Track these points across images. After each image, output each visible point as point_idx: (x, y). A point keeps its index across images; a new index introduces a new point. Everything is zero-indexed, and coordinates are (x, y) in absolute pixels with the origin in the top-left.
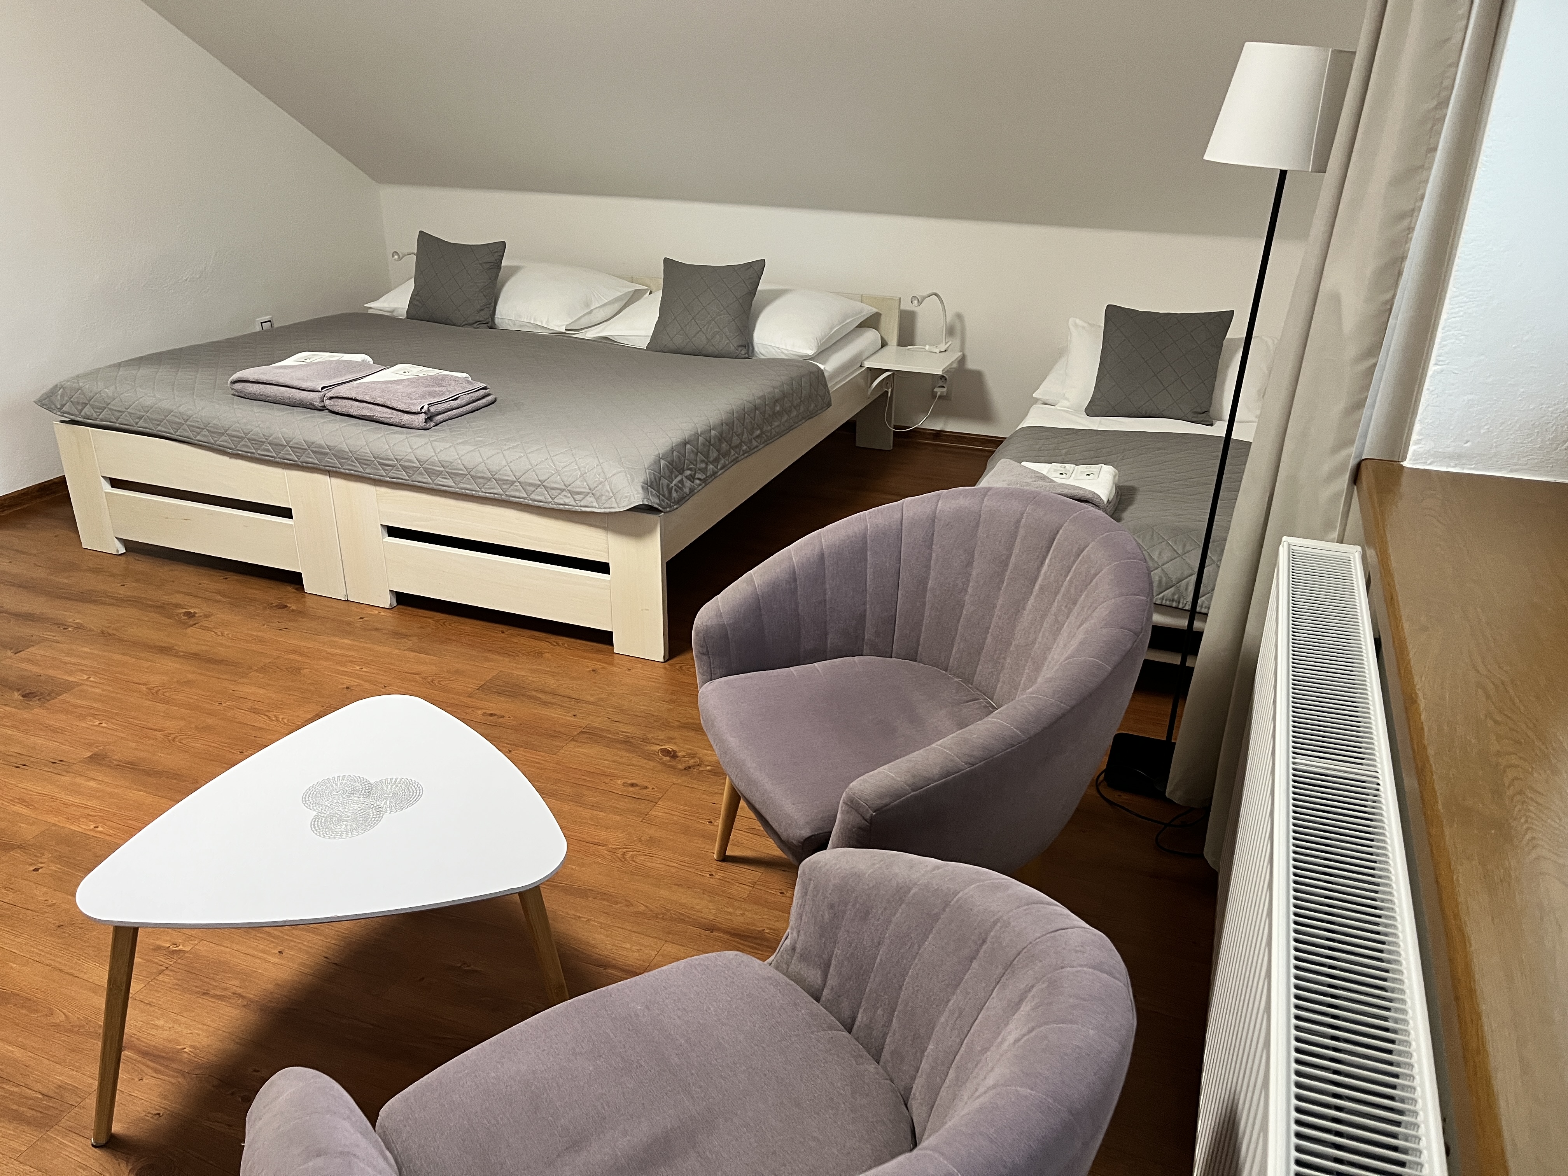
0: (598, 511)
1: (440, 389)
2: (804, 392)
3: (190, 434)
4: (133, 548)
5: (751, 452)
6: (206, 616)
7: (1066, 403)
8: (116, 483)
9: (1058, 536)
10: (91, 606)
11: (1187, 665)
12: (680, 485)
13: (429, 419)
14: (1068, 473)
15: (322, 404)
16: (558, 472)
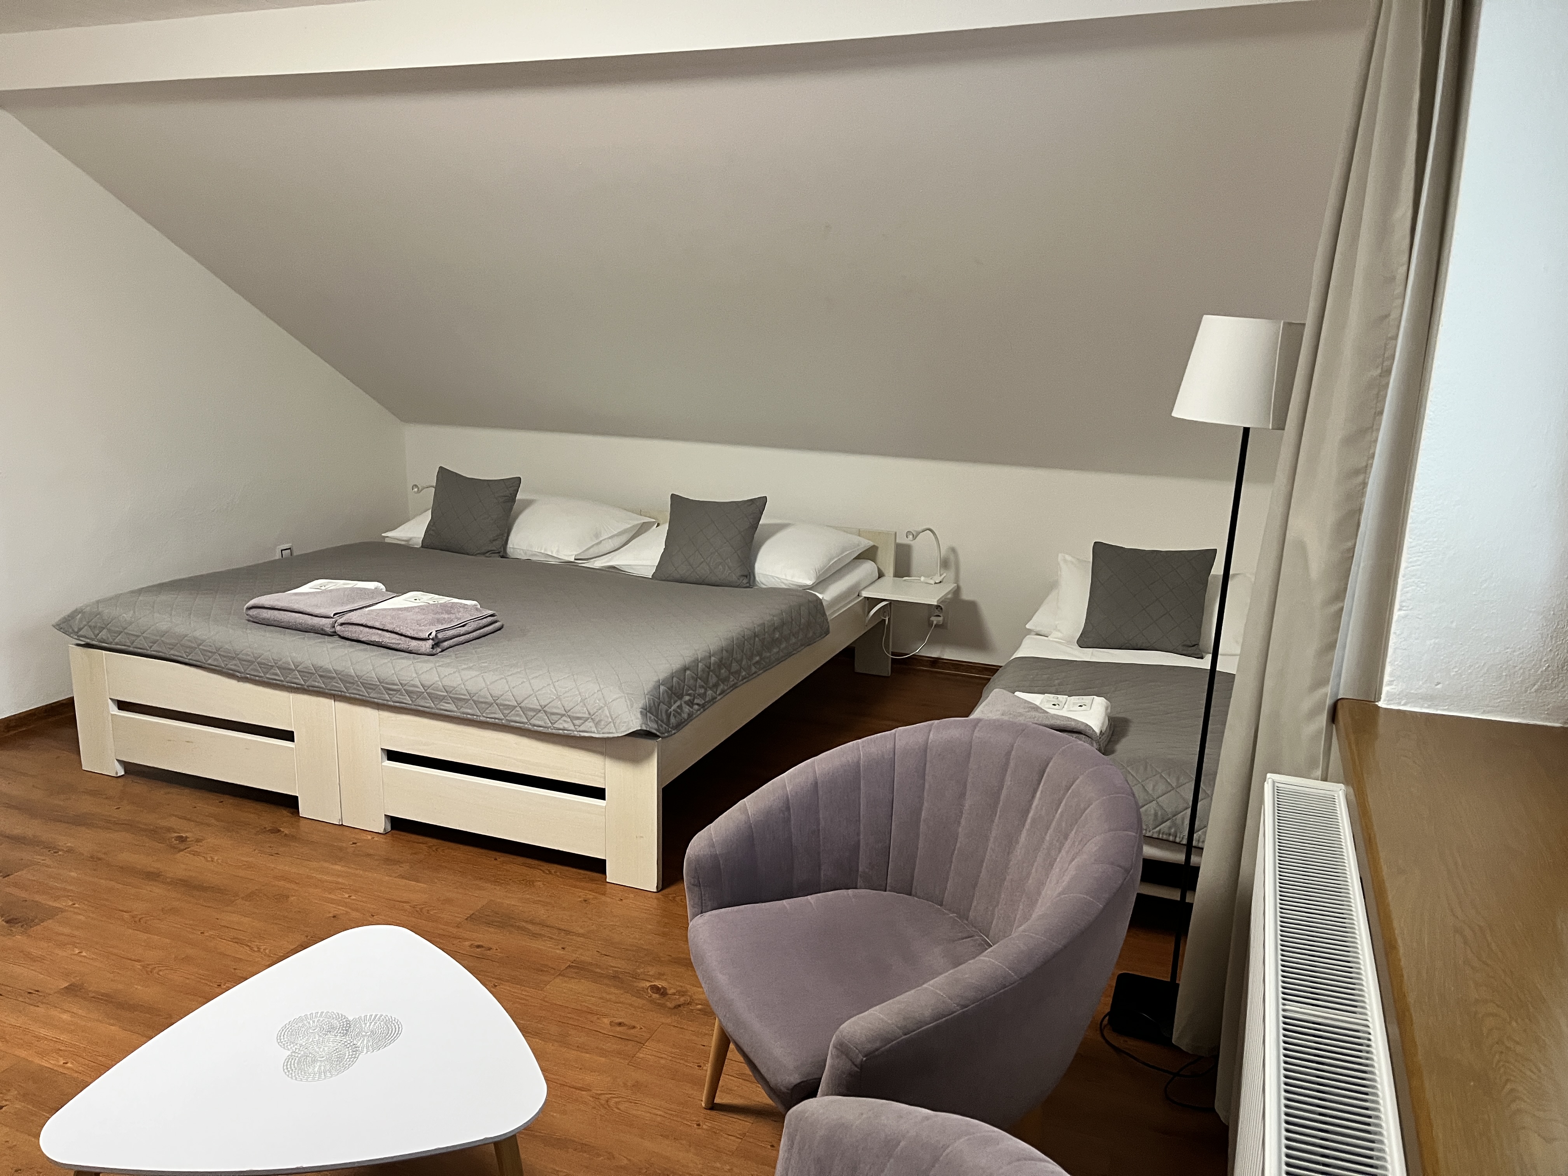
0: (597, 736)
1: (449, 616)
2: (803, 620)
3: (202, 658)
4: (133, 770)
5: (750, 678)
6: (198, 841)
7: (1059, 635)
8: (123, 705)
9: (1048, 770)
10: (83, 829)
11: (1187, 901)
12: (679, 711)
13: (437, 643)
14: (1060, 704)
15: (333, 630)
16: (559, 698)
